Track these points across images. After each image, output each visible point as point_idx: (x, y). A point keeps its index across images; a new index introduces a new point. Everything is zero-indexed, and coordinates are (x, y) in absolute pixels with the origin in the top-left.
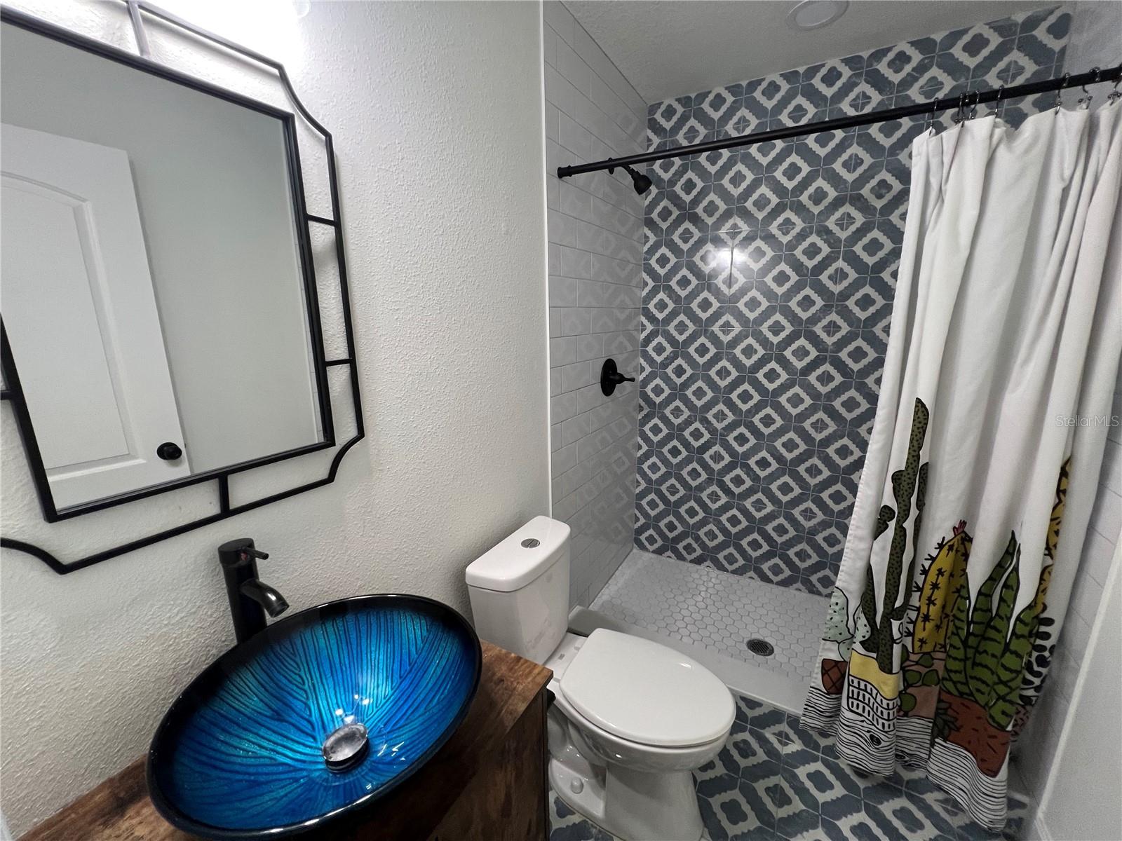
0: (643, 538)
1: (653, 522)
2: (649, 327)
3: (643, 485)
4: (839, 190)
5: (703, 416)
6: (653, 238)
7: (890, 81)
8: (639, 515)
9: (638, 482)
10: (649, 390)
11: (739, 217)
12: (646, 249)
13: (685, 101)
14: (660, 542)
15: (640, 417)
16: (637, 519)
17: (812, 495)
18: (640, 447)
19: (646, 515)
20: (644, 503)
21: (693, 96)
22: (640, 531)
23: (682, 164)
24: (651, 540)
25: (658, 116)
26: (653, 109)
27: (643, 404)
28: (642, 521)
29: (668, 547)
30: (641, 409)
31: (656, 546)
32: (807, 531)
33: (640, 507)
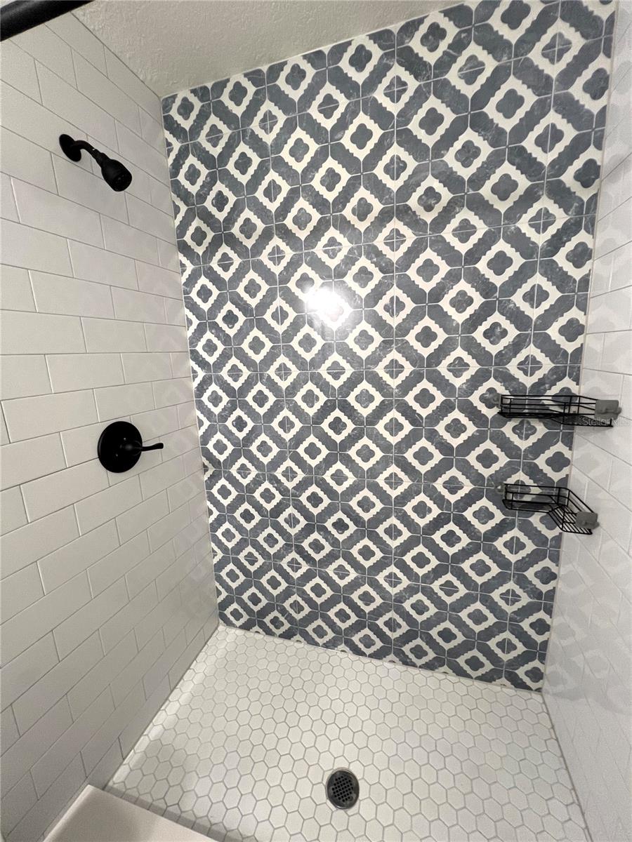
0: (228, 612)
1: (234, 596)
2: (201, 374)
3: (220, 555)
4: (383, 202)
5: (271, 475)
6: (190, 267)
7: (425, 62)
8: (220, 588)
9: (214, 551)
10: (210, 446)
11: (280, 238)
12: (184, 279)
13: (202, 93)
14: (245, 617)
15: (206, 478)
16: (219, 593)
17: (395, 559)
18: (211, 513)
19: (228, 588)
20: (223, 574)
21: (209, 85)
22: (224, 605)
23: (209, 173)
24: (236, 614)
25: (174, 113)
26: (167, 105)
27: (207, 463)
28: (224, 594)
29: (255, 621)
30: (206, 469)
31: (242, 621)
32: (393, 598)
33: (219, 579)
